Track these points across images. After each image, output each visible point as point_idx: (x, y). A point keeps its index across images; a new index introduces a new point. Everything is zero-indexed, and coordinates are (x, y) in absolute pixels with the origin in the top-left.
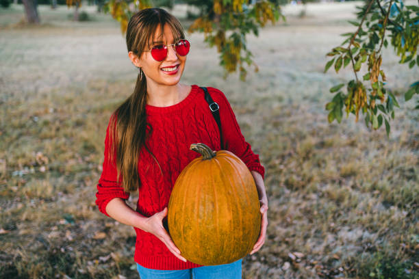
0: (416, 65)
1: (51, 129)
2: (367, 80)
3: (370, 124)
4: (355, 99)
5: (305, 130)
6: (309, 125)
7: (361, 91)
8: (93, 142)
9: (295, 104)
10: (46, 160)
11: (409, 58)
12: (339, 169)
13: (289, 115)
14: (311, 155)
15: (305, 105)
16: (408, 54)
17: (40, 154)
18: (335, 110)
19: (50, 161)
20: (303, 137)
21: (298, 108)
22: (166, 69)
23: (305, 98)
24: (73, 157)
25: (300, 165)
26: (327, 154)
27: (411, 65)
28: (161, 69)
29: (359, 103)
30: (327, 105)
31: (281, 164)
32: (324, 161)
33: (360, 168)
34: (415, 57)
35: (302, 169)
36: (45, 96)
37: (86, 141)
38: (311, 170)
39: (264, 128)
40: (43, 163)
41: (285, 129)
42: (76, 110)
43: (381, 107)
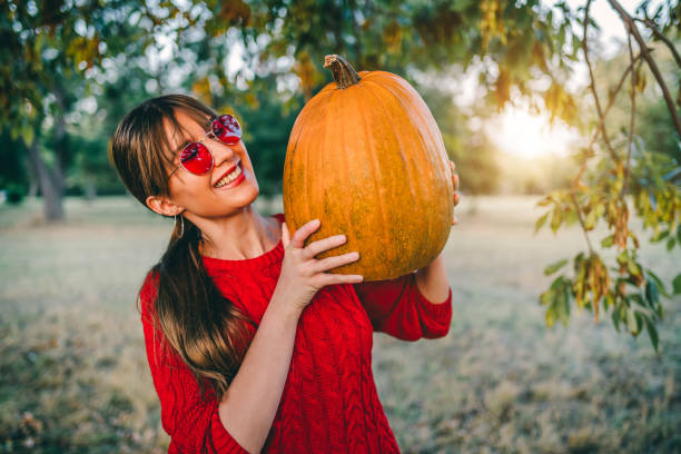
0: (677, 246)
1: (55, 373)
2: (609, 246)
3: (622, 326)
4: (592, 280)
5: (497, 373)
6: (503, 365)
7: (598, 268)
8: (128, 393)
9: (476, 331)
10: (38, 426)
11: (664, 235)
12: (565, 439)
13: (468, 348)
14: (512, 413)
15: (491, 334)
16: (662, 228)
17: (29, 416)
18: (555, 304)
19: (45, 426)
20: (494, 385)
21: (481, 337)
22: (226, 180)
23: (491, 323)
24: (90, 419)
25: (495, 430)
26: (539, 412)
27: (671, 245)
28: (216, 185)
29: (599, 288)
30: (542, 297)
31: (461, 427)
32: (536, 425)
33: (602, 437)
34: (674, 231)
35: (499, 438)
36: (54, 320)
37: (116, 390)
38: (514, 440)
39: (426, 367)
40: (33, 432)
41: (464, 369)
42: (104, 340)
43: (638, 298)
